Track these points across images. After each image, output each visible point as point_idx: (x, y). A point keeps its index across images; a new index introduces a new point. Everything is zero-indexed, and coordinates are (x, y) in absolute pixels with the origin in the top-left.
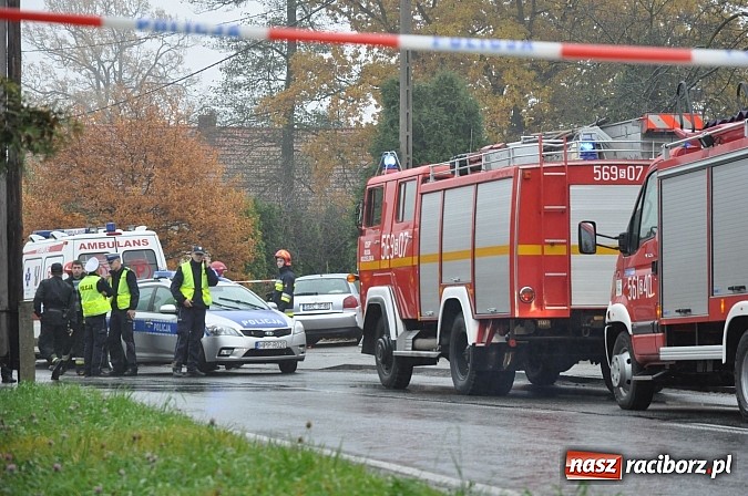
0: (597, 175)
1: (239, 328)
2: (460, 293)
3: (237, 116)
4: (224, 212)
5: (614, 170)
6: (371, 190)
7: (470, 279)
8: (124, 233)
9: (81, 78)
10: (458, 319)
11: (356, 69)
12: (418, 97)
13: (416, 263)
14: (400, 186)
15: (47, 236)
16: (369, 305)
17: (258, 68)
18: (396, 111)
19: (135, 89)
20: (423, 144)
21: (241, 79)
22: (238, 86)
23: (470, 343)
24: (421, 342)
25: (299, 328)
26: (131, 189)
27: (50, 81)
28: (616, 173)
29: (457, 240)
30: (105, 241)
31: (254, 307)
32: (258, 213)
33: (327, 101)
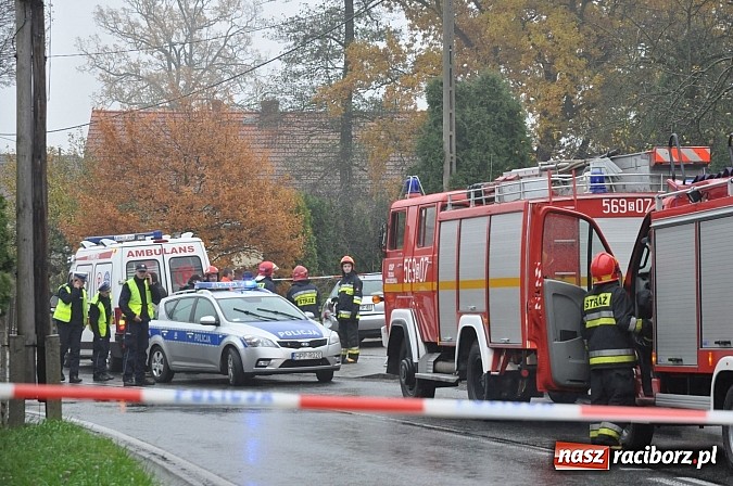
0: (606, 208)
1: (276, 339)
2: (476, 322)
3: (297, 104)
4: (274, 211)
5: (623, 203)
6: (395, 215)
7: (484, 309)
8: (171, 240)
9: (154, 60)
10: (475, 346)
11: (411, 58)
12: (461, 97)
13: (435, 289)
14: (421, 211)
15: (97, 243)
16: (393, 327)
17: (317, 56)
18: (440, 111)
19: (205, 70)
20: (466, 143)
21: (300, 68)
22: (297, 75)
23: (485, 371)
24: (442, 365)
25: (334, 339)
26: (184, 188)
27: (124, 63)
28: (625, 206)
29: (472, 269)
30: (152, 248)
31: (292, 318)
32: (309, 208)
33: (383, 90)
